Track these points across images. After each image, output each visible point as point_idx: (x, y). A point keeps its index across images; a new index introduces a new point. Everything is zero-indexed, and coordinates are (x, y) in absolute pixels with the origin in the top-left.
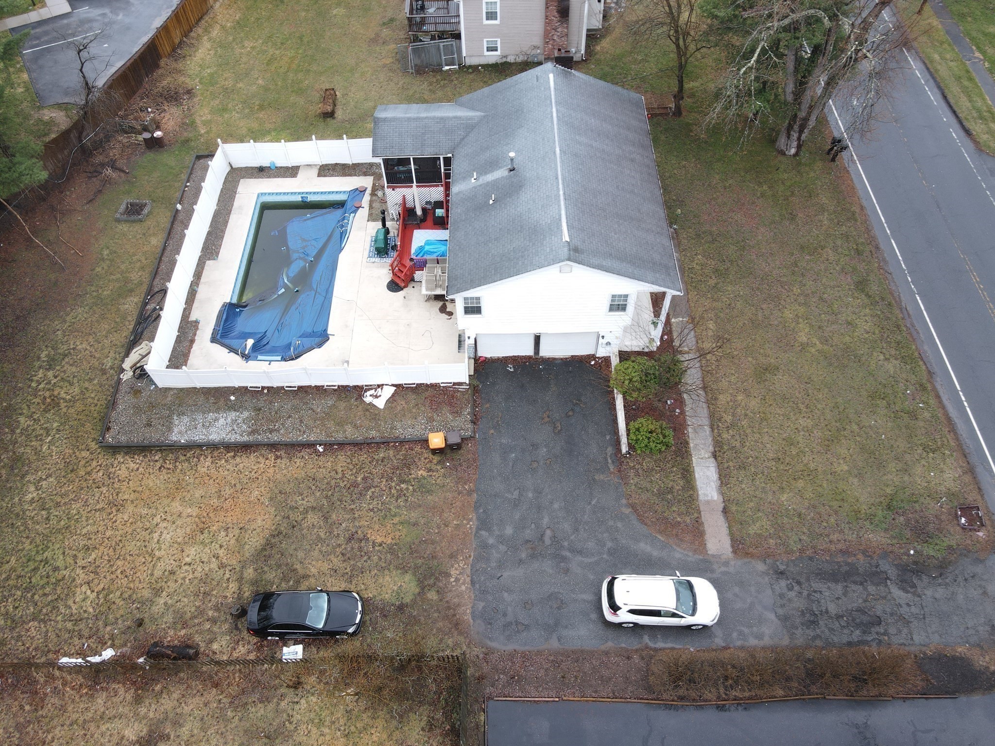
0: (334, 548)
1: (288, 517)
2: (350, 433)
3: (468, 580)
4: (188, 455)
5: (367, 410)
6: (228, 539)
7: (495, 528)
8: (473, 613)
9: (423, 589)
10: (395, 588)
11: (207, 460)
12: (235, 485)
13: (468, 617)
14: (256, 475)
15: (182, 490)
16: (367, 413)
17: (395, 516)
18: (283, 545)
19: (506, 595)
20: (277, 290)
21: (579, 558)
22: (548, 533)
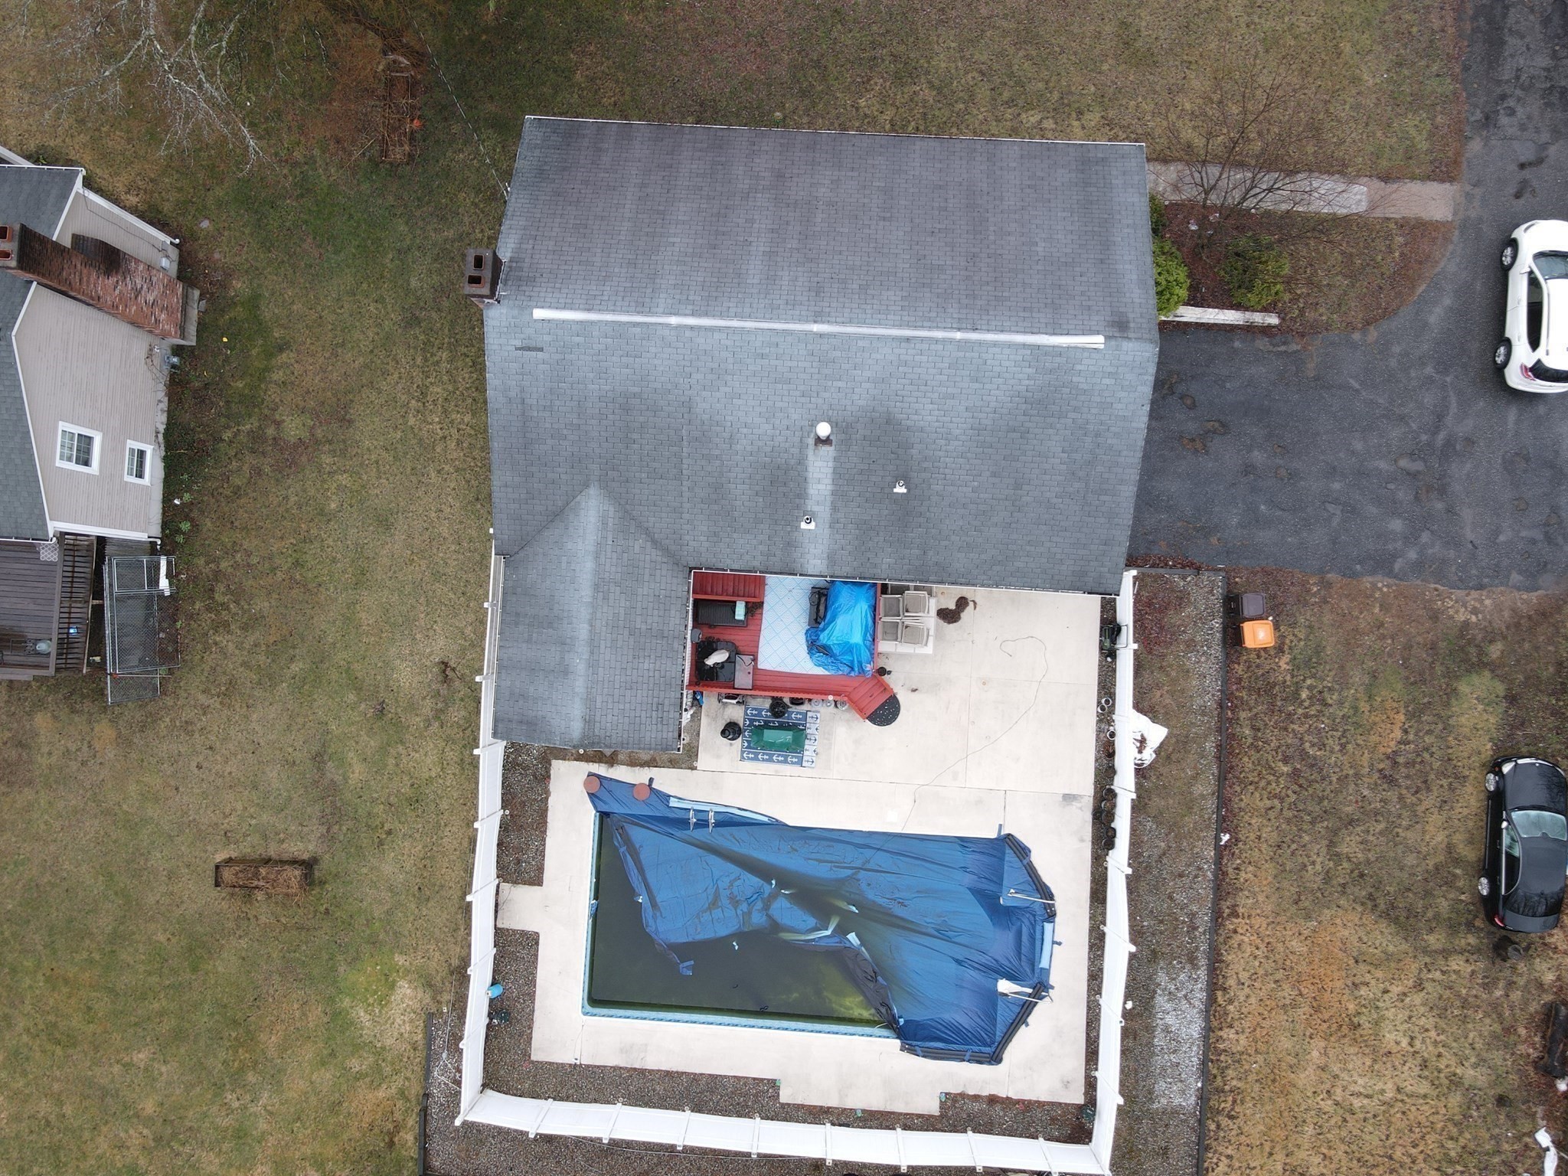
0: (1404, 806)
1: (1344, 886)
2: (1205, 788)
3: (1475, 594)
4: (1215, 1071)
5: (1168, 757)
6: (1373, 982)
7: (1390, 547)
8: (1528, 590)
9: (1482, 664)
10: (1480, 707)
11: (1225, 1036)
12: (1276, 982)
13: (1534, 597)
14: (1262, 946)
15: (1276, 1071)
16: (1174, 757)
17: (1356, 709)
18: (1392, 889)
19: (1502, 538)
20: (850, 948)
21: (1449, 420)
22: (1404, 463)
